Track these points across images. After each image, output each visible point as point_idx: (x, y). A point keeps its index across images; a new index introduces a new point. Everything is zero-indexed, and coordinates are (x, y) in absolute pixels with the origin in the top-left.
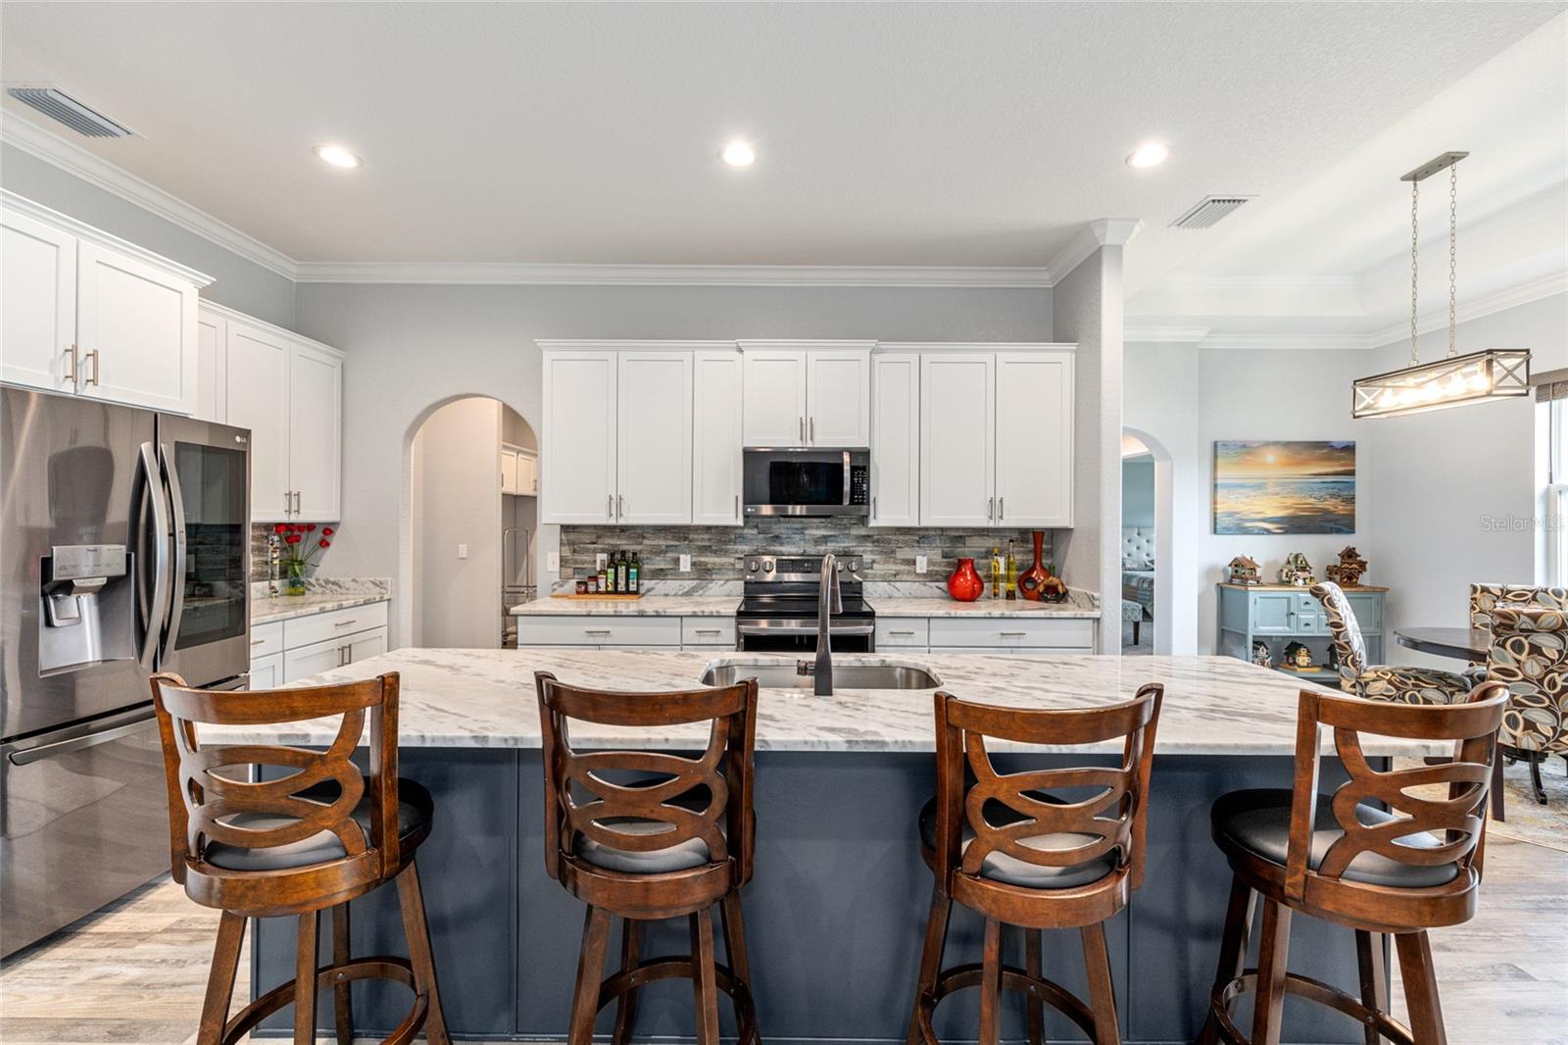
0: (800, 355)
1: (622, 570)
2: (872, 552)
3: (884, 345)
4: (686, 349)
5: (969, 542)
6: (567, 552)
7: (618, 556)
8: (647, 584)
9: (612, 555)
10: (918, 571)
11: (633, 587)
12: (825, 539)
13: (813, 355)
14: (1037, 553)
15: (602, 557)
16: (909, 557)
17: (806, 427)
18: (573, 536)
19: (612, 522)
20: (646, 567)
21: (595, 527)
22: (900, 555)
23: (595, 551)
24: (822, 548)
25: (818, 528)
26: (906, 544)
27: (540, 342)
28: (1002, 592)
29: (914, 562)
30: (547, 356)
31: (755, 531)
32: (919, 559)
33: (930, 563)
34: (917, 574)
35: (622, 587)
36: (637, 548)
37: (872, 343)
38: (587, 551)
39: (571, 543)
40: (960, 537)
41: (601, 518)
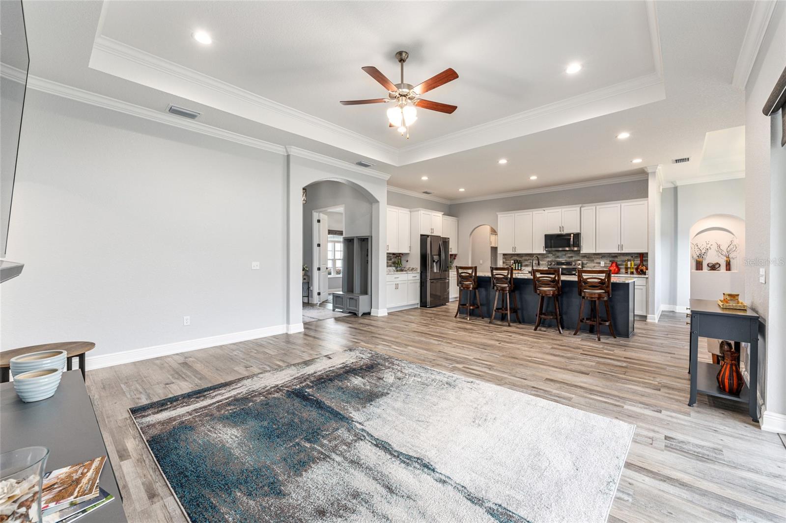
0: (560, 210)
1: (517, 264)
2: (587, 260)
3: (584, 205)
4: (530, 212)
5: (619, 257)
6: (504, 260)
7: (516, 261)
8: (523, 268)
9: (515, 261)
10: (601, 265)
11: (520, 269)
12: (572, 257)
13: (563, 210)
14: (642, 261)
15: (512, 261)
16: (599, 262)
17: (561, 228)
18: (506, 257)
19: (514, 253)
20: (524, 264)
21: (511, 254)
22: (596, 261)
23: (511, 260)
24: (571, 259)
25: (570, 254)
26: (598, 258)
27: (497, 213)
28: (629, 273)
29: (600, 263)
30: (499, 216)
31: (551, 255)
32: (601, 262)
33: (605, 263)
34: (601, 267)
35: (517, 268)
36: (521, 259)
37: (580, 205)
38: (509, 260)
39: (505, 258)
40: (617, 256)
41: (511, 252)
